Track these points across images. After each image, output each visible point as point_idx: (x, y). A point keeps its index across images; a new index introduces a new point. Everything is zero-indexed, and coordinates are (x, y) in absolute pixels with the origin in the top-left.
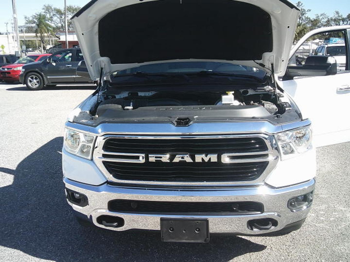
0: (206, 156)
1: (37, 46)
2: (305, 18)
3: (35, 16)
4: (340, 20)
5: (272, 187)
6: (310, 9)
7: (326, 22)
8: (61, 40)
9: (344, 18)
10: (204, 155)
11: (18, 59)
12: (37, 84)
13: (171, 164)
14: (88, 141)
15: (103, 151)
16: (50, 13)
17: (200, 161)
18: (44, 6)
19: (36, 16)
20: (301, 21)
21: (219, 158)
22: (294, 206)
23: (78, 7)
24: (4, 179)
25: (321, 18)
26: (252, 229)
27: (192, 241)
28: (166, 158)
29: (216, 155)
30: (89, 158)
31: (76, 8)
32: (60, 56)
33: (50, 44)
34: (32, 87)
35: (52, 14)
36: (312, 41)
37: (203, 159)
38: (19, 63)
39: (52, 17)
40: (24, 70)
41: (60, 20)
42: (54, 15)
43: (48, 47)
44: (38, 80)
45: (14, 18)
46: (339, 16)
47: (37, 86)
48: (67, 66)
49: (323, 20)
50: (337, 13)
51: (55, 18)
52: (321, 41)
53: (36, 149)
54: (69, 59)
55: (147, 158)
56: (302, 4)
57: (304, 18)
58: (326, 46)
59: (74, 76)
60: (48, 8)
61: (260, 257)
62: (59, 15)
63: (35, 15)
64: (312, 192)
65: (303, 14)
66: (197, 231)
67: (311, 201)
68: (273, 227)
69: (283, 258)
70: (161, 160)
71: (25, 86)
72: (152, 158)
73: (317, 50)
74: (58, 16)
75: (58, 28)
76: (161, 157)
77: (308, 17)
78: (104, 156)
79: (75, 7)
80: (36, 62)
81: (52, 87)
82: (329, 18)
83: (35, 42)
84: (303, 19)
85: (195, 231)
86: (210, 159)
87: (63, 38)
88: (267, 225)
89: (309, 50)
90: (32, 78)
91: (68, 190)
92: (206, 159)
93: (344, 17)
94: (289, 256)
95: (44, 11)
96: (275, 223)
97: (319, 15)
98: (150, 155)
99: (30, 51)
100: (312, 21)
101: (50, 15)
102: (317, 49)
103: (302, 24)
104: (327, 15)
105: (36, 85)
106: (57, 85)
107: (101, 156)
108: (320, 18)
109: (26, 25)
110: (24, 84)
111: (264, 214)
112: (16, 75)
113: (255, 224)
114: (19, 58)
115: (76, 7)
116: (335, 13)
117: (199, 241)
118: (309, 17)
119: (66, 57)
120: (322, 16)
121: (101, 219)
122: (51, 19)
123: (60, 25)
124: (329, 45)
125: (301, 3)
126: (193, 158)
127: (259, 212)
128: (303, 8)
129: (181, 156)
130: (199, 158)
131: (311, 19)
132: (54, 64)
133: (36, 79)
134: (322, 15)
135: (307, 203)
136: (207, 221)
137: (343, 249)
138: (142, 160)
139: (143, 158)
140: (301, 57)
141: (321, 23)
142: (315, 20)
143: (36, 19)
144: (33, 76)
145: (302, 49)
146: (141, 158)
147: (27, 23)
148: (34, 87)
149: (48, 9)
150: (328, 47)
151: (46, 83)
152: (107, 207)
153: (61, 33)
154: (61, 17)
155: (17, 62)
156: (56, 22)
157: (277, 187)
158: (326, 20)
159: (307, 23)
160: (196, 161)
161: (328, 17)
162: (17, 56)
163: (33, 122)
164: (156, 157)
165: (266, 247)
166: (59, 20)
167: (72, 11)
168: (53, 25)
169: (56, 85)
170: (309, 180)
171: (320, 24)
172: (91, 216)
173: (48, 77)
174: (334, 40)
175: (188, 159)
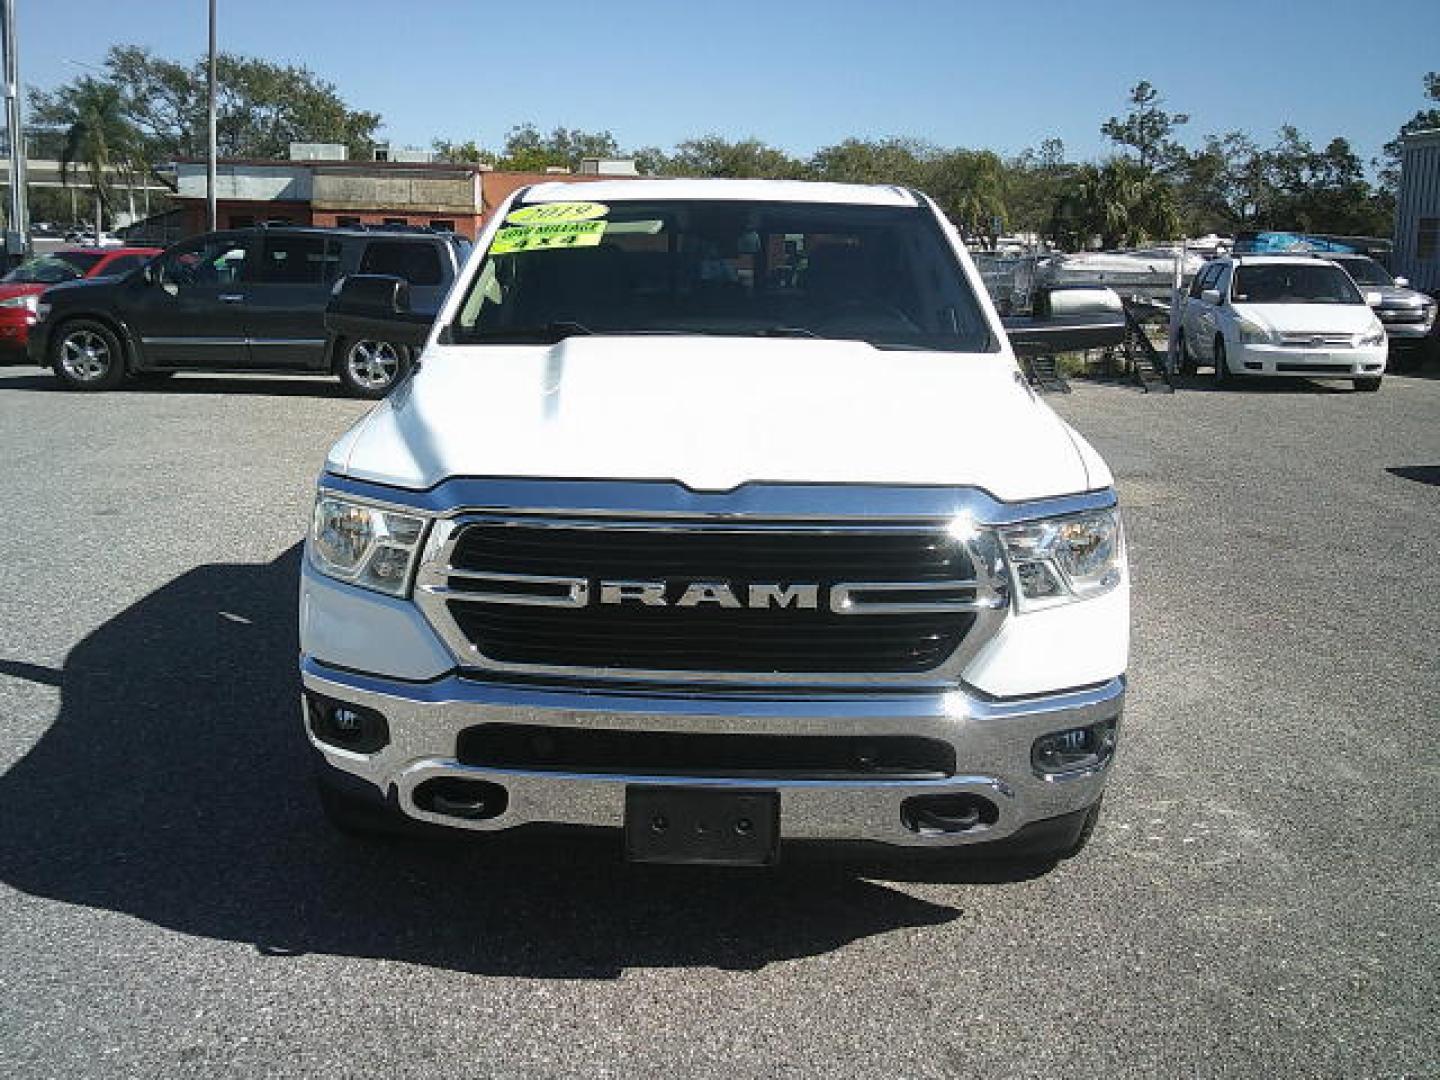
0: (784, 589)
1: (75, 212)
2: (1166, 148)
3: (73, 91)
4: (1300, 160)
5: (985, 697)
6: (1187, 114)
7: (1248, 167)
8: (181, 194)
9: (1317, 156)
10: (777, 587)
11: (14, 267)
12: (99, 365)
13: (671, 611)
14: (400, 537)
15: (450, 567)
16: (136, 81)
17: (764, 604)
18: (115, 50)
19: (80, 90)
20: (1147, 161)
21: (823, 597)
22: (1052, 762)
23: (255, 62)
24: (28, 696)
25: (1226, 149)
26: (915, 829)
27: (725, 862)
28: (653, 594)
29: (814, 588)
30: (402, 592)
31: (247, 65)
32: (192, 259)
33: (127, 210)
34: (76, 376)
35: (144, 86)
36: (1189, 241)
37: (771, 598)
38: (20, 280)
39: (143, 99)
40: (47, 308)
41: (180, 111)
42: (153, 90)
43: (124, 220)
44: (101, 351)
45: (8, 98)
46: (1297, 147)
47: (95, 374)
48: (223, 297)
49: (1234, 161)
50: (1291, 133)
51: (157, 104)
52: (1227, 241)
53: (129, 601)
54: (231, 271)
55: (595, 592)
56: (1154, 92)
57: (1160, 148)
58: (1236, 263)
59: (252, 342)
60: (131, 61)
61: (939, 938)
62: (176, 91)
63: (72, 86)
64: (1112, 723)
65: (1158, 135)
66: (743, 829)
67: (1111, 750)
68: (981, 827)
69: (1014, 943)
70: (638, 600)
71: (49, 371)
72: (612, 593)
73: (1201, 278)
74: (172, 95)
75: (168, 145)
76: (639, 590)
77: (1175, 143)
78: (454, 583)
79: (243, 63)
80: (93, 279)
81: (156, 380)
82: (1259, 151)
83: (65, 197)
84: (1155, 152)
85: (734, 830)
86: (795, 598)
87: (191, 186)
88: (965, 815)
89: (1172, 276)
90: (79, 341)
91: (314, 698)
92: (783, 601)
93: (1318, 152)
94: (1032, 937)
95: (110, 71)
96: (988, 812)
97: (1221, 138)
98: (603, 583)
99: (45, 234)
100: (1191, 163)
101: (136, 90)
102: (1200, 273)
103: (1154, 171)
104: (1252, 139)
105: (93, 368)
106: (179, 375)
107: (443, 583)
108: (1225, 152)
109: (35, 125)
110: (44, 366)
111: (956, 780)
112: (9, 328)
113: (929, 813)
114: (18, 259)
115: (247, 60)
116: (1283, 133)
117: (746, 862)
118: (1180, 145)
119: (216, 263)
120: (1232, 144)
121: (430, 792)
122: (140, 106)
123: (176, 131)
124: (1248, 261)
125: (1150, 90)
126: (742, 595)
127: (940, 774)
128: (1157, 108)
129: (706, 587)
130: (760, 595)
131: (1190, 152)
132: (172, 289)
133: (95, 345)
134: (1230, 139)
135: (1094, 756)
136: (774, 796)
137: (1210, 921)
138: (578, 597)
139: (583, 588)
140: (1142, 301)
141: (1225, 169)
142: (1203, 159)
143: (78, 104)
144: (84, 333)
145: (1146, 273)
146: (575, 592)
147: (37, 120)
148: (86, 378)
149: (129, 63)
150: (1241, 267)
151: (136, 362)
152: (451, 750)
153: (182, 167)
154: (184, 101)
155: (11, 276)
156: (163, 116)
157: (999, 694)
158: (1245, 160)
159: (1172, 169)
160: (751, 604)
161: (1257, 150)
162: (12, 251)
163: (104, 508)
164: (624, 590)
165: (962, 912)
166: (172, 111)
167: (230, 78)
168: (147, 129)
169: (174, 372)
170: (1107, 682)
171: (1223, 174)
172: (393, 787)
173: (145, 340)
174: (1272, 241)
175: (725, 596)
